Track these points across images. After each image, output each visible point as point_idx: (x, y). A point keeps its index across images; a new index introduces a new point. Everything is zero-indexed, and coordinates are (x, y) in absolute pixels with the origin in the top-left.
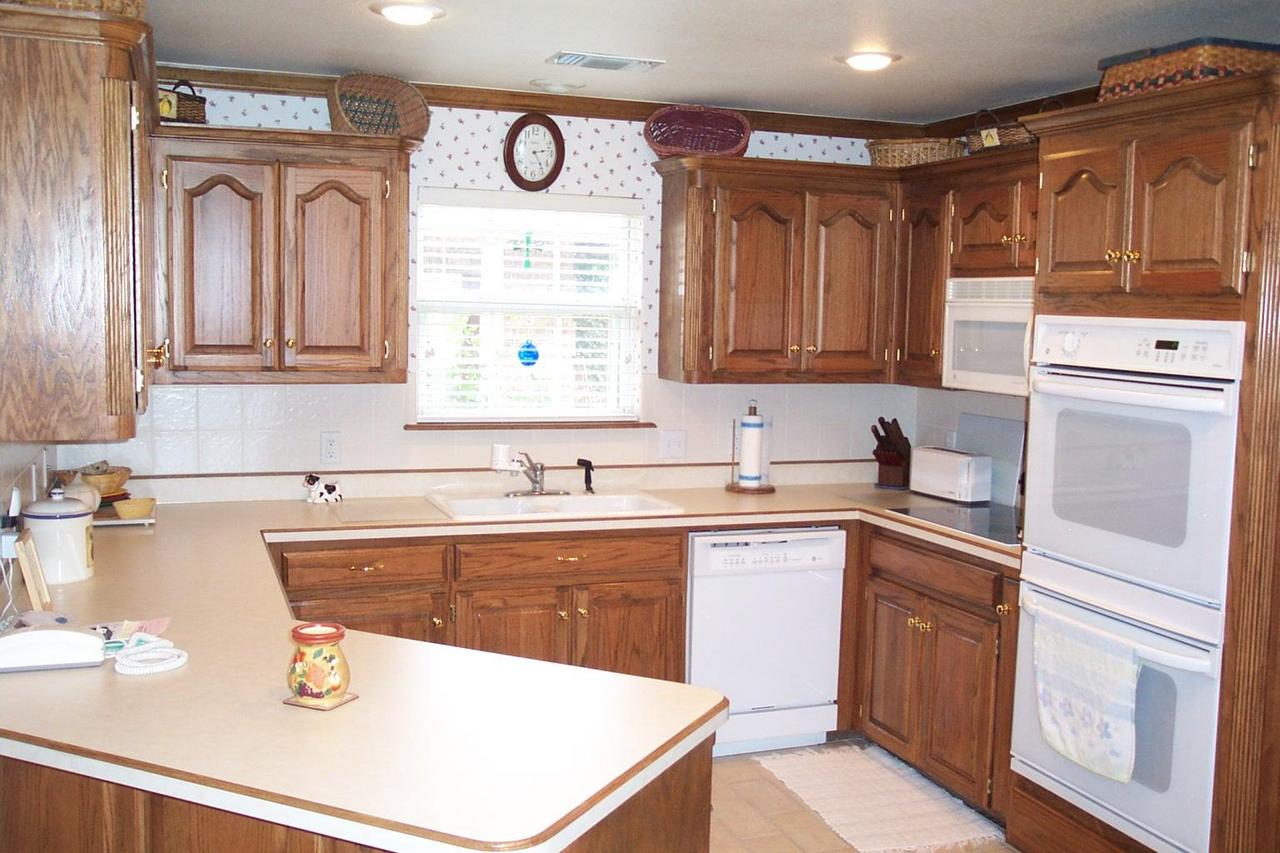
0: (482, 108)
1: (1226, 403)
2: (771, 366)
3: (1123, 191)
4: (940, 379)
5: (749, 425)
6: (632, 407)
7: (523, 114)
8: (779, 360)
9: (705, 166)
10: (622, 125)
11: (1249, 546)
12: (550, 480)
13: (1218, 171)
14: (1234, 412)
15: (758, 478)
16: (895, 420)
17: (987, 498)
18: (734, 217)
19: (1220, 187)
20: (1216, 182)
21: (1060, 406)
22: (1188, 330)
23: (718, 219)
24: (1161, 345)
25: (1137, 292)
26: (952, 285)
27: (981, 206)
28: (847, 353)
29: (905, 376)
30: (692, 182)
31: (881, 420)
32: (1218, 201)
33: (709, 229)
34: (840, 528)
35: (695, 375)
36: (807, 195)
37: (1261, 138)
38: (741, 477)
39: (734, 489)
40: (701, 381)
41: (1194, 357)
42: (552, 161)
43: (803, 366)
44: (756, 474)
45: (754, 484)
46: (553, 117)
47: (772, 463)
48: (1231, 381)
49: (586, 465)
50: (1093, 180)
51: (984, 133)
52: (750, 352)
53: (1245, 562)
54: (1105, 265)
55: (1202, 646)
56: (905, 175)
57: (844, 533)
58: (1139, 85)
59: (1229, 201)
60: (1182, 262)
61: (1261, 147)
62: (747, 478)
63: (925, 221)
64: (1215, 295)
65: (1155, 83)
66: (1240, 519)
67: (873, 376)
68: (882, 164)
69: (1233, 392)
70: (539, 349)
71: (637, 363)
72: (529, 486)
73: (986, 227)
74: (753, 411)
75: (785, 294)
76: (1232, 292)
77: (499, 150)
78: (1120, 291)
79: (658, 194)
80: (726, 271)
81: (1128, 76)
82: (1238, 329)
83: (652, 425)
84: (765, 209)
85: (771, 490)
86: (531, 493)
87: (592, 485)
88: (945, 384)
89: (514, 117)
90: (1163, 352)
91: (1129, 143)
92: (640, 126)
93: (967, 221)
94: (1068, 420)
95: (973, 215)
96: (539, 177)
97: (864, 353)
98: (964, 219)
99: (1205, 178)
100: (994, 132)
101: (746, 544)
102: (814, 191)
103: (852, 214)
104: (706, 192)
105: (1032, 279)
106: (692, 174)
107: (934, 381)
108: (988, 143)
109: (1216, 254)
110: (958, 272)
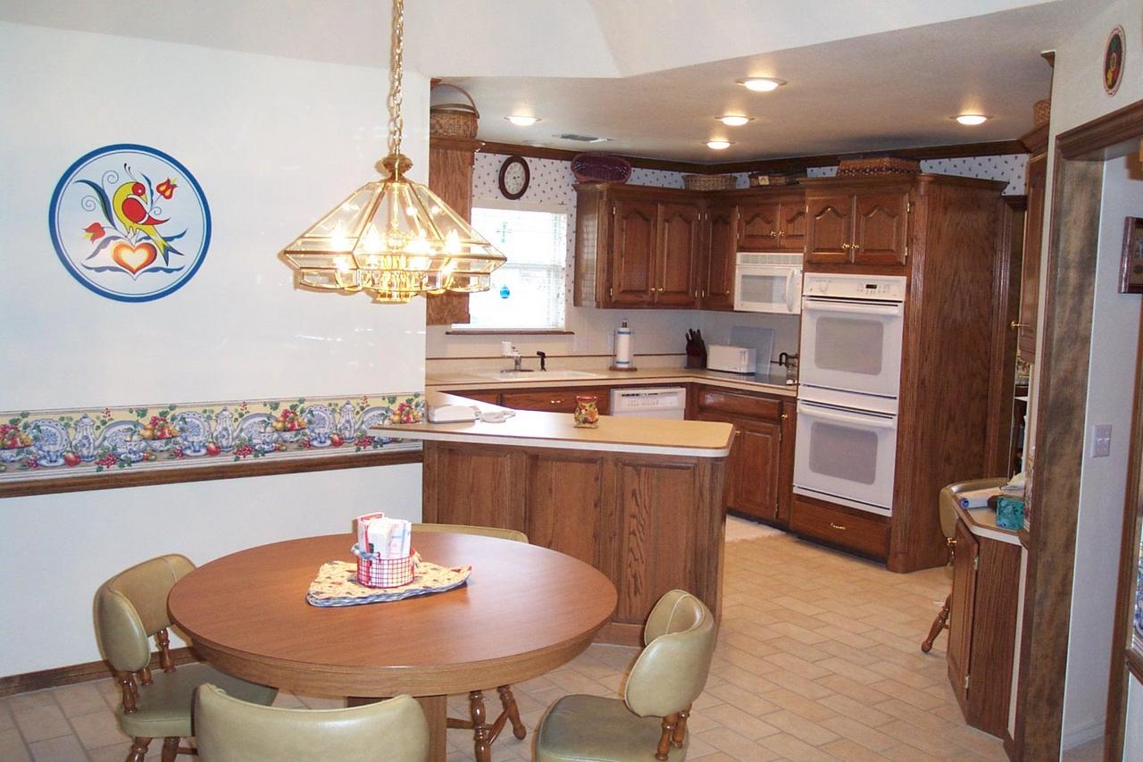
0: (488, 152)
1: (898, 311)
2: (640, 299)
3: (850, 217)
4: (733, 307)
5: (623, 333)
6: (557, 323)
7: (509, 156)
8: (644, 296)
9: (610, 190)
10: (557, 162)
11: (908, 371)
12: (524, 364)
13: (894, 213)
14: (902, 314)
15: (628, 363)
16: (698, 331)
17: (753, 371)
18: (624, 218)
19: (895, 220)
20: (894, 217)
21: (819, 315)
22: (881, 280)
23: (616, 217)
24: (868, 286)
25: (857, 263)
26: (739, 256)
27: (757, 215)
28: (677, 293)
29: (706, 305)
30: (601, 197)
31: (691, 331)
32: (895, 224)
33: (611, 225)
34: (682, 387)
35: (601, 304)
36: (659, 205)
37: (912, 200)
38: (618, 362)
39: (613, 369)
40: (605, 307)
41: (884, 292)
42: (523, 183)
43: (656, 300)
44: (627, 360)
45: (626, 366)
46: (525, 158)
47: (635, 355)
48: (900, 302)
49: (542, 355)
50: (834, 210)
51: (760, 178)
52: (631, 292)
53: (907, 378)
54: (842, 250)
55: (888, 416)
56: (708, 195)
57: (684, 389)
58: (857, 171)
59: (899, 226)
60: (879, 251)
61: (912, 204)
62: (621, 363)
63: (721, 221)
64: (894, 265)
65: (865, 171)
66: (905, 360)
67: (689, 305)
68: (692, 188)
69: (901, 306)
70: (510, 289)
71: (563, 297)
72: (513, 367)
73: (760, 227)
74: (625, 325)
75: (648, 260)
76: (901, 264)
77: (496, 176)
78: (848, 262)
79: (574, 202)
80: (620, 245)
81: (852, 166)
82: (903, 279)
83: (572, 333)
84: (639, 213)
85: (635, 370)
86: (515, 370)
87: (545, 367)
88: (735, 309)
89: (504, 158)
90: (870, 290)
91: (853, 196)
92: (568, 164)
93: (748, 223)
94: (825, 321)
95: (753, 219)
96: (515, 192)
97: (686, 293)
98: (746, 222)
99: (889, 215)
100: (766, 178)
101: (637, 395)
102: (662, 203)
103: (681, 215)
104: (610, 203)
105: (802, 254)
106: (601, 192)
107: (730, 308)
108: (761, 183)
109: (894, 248)
110: (742, 249)
